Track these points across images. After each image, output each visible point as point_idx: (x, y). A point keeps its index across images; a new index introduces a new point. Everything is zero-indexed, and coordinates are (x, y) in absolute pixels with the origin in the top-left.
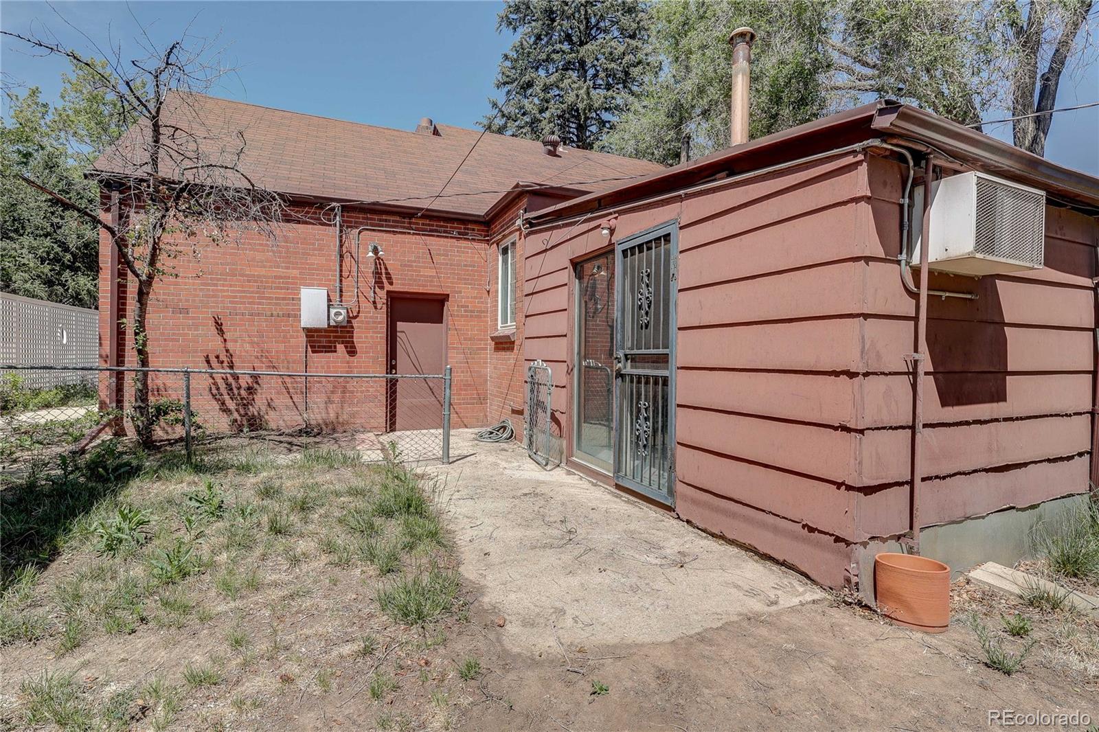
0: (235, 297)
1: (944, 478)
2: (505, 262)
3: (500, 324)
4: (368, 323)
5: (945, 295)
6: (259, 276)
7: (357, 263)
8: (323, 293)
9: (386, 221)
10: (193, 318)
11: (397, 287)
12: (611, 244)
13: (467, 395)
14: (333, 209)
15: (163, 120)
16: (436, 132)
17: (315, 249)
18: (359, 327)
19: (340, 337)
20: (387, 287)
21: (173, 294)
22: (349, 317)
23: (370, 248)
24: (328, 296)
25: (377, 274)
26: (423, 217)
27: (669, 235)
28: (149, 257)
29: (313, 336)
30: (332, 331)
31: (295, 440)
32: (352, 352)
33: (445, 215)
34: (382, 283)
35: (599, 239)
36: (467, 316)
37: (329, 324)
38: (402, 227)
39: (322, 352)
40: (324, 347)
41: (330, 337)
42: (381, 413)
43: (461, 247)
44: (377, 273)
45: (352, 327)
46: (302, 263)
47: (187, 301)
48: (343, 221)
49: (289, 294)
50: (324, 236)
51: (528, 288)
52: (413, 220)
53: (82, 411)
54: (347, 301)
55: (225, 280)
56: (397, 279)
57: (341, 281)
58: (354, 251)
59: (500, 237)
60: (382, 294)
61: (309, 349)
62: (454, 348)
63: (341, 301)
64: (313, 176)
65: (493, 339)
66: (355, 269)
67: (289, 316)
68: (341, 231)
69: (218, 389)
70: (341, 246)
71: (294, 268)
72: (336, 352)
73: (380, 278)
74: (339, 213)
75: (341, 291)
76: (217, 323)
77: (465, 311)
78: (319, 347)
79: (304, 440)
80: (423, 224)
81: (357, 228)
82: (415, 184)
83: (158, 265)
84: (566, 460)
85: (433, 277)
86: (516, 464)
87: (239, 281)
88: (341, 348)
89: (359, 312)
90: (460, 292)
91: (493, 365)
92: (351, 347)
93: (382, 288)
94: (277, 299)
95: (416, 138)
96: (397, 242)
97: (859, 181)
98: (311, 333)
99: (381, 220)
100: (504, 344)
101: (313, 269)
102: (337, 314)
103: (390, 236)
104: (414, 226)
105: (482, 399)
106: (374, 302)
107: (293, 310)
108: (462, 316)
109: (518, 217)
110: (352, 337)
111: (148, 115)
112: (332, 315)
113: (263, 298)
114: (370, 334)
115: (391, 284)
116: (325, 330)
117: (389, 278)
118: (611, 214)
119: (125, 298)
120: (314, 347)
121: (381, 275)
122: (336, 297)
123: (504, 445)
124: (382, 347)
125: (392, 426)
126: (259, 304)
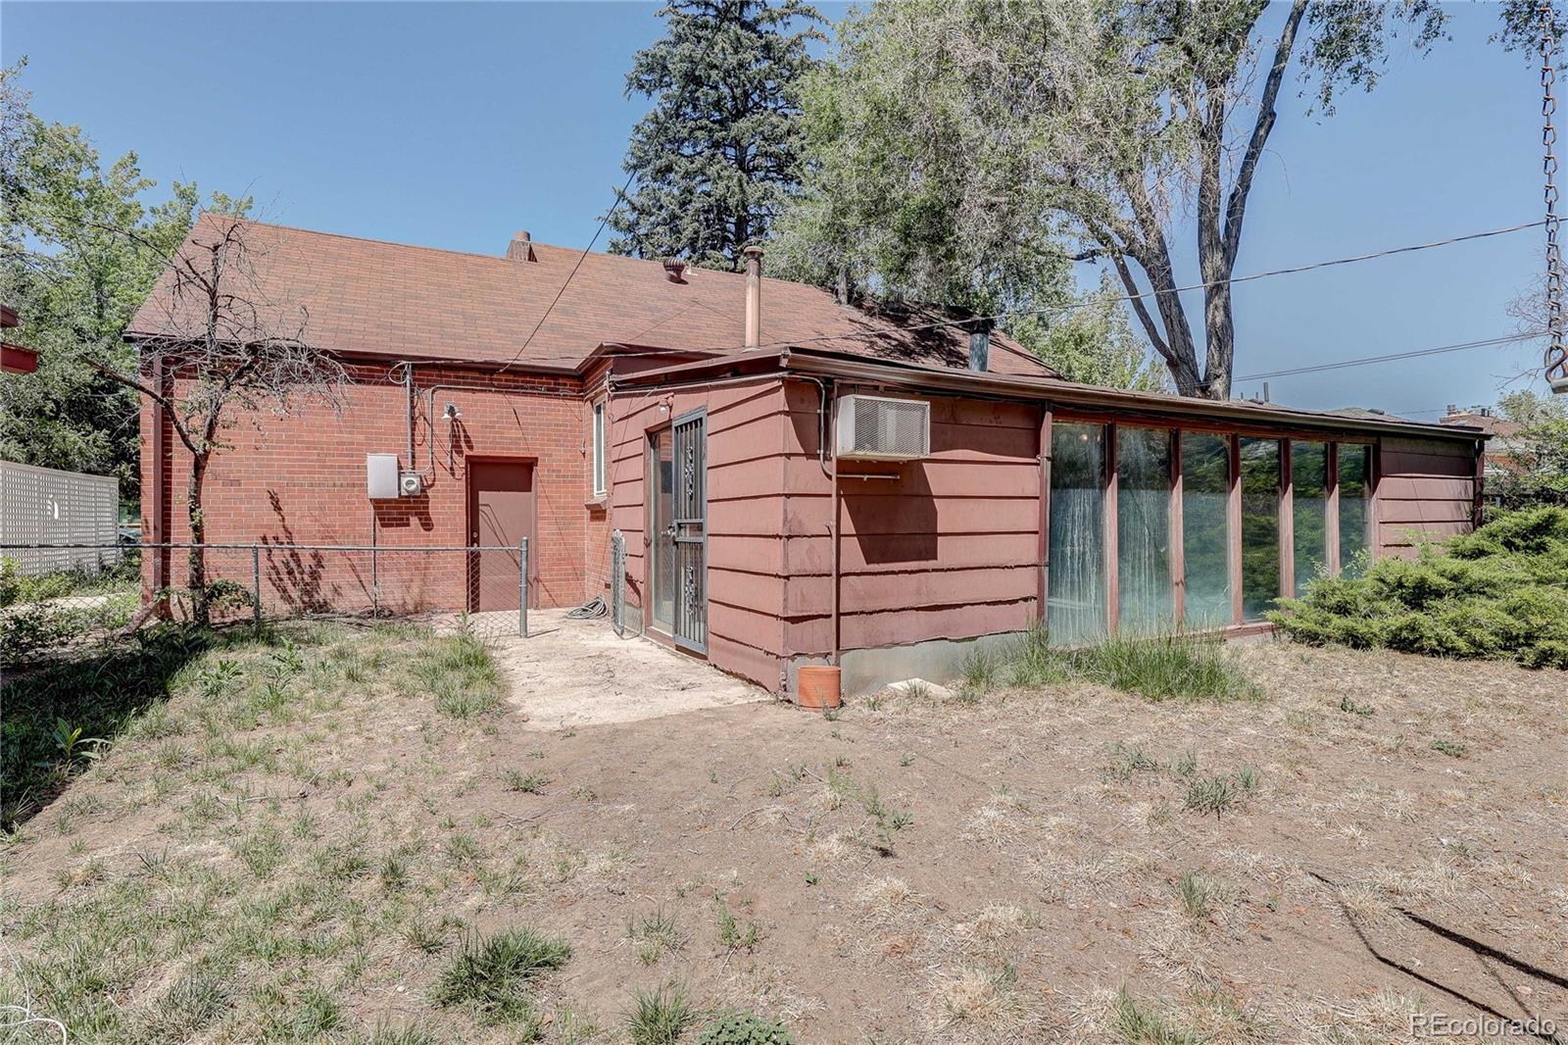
0: (294, 466)
1: (871, 613)
2: (599, 420)
3: (595, 491)
4: (444, 491)
5: (866, 477)
6: (319, 443)
7: (431, 425)
8: (392, 459)
9: (463, 378)
10: (246, 490)
11: (477, 451)
12: (670, 420)
13: (561, 570)
14: (403, 367)
15: (220, 291)
16: (532, 257)
17: (382, 411)
18: (435, 497)
19: (412, 508)
20: (466, 451)
21: (222, 465)
22: (422, 485)
23: (446, 409)
24: (399, 462)
25: (455, 438)
26: (507, 372)
27: (701, 419)
28: (205, 430)
29: (382, 508)
30: (403, 502)
31: (364, 622)
32: (427, 525)
33: (530, 370)
34: (461, 447)
35: (660, 415)
36: (559, 482)
37: (400, 495)
38: (482, 385)
39: (392, 525)
40: (395, 519)
41: (401, 508)
42: (460, 593)
43: (550, 405)
44: (454, 436)
45: (427, 497)
46: (368, 427)
47: (239, 471)
48: (415, 380)
49: (356, 461)
50: (395, 398)
51: (615, 454)
52: (495, 376)
53: (103, 599)
54: (420, 468)
55: (282, 448)
56: (477, 442)
57: (413, 446)
58: (428, 412)
59: (592, 394)
60: (461, 462)
61: (378, 522)
62: (545, 518)
63: (414, 469)
64: (378, 326)
65: (588, 507)
66: (429, 433)
67: (354, 485)
68: (412, 391)
69: (278, 573)
70: (413, 407)
71: (358, 433)
72: (408, 525)
73: (457, 441)
74: (409, 371)
75: (413, 457)
76: (272, 497)
77: (557, 476)
78: (389, 519)
79: (375, 621)
80: (506, 380)
81: (429, 387)
82: (499, 331)
83: (215, 439)
84: (645, 628)
85: (520, 439)
86: (597, 635)
87: (297, 448)
88: (414, 521)
89: (434, 480)
90: (551, 455)
91: (591, 536)
92: (426, 519)
93: (460, 452)
94: (341, 467)
95: (504, 266)
96: (477, 401)
97: (779, 400)
98: (378, 503)
99: (457, 377)
100: (598, 513)
101: (380, 433)
102: (409, 483)
103: (469, 395)
104: (496, 383)
105: (579, 575)
106: (452, 469)
107: (359, 479)
108: (554, 482)
109: (603, 377)
110: (427, 508)
111: (205, 288)
112: (403, 483)
113: (324, 467)
114: (448, 503)
115: (471, 448)
116: (396, 501)
117: (468, 442)
118: (669, 391)
119: (170, 470)
120: (384, 519)
121: (459, 438)
122: (407, 464)
123: (594, 622)
124: (461, 520)
125: (474, 605)
126: (320, 472)
